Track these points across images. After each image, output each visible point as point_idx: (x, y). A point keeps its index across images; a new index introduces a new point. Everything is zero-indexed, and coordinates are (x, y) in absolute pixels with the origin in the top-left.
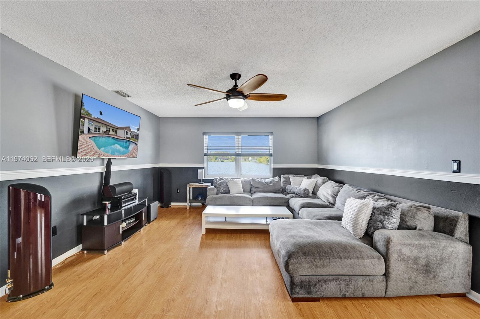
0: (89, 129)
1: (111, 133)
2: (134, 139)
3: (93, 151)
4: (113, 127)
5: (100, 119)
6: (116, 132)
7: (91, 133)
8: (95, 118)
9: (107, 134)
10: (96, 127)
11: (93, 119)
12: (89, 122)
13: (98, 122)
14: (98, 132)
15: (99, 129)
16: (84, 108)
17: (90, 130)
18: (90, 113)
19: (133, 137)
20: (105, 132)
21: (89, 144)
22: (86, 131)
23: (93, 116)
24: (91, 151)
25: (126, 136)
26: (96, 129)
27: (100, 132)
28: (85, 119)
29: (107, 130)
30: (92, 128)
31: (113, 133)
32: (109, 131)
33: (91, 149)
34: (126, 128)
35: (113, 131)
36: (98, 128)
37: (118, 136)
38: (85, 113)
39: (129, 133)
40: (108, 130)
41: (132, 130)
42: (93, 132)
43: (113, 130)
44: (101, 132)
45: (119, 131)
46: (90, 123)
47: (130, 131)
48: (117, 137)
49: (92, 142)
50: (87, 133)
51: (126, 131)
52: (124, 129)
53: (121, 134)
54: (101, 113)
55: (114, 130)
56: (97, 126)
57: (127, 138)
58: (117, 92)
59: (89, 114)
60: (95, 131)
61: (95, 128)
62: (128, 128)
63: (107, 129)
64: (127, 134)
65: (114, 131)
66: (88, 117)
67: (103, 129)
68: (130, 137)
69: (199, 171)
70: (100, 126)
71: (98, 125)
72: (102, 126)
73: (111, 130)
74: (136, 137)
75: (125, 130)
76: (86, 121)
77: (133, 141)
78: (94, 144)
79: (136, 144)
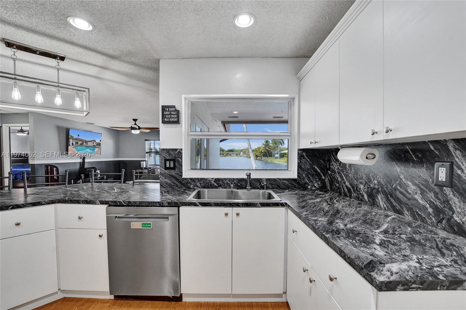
0: (72, 143)
1: (84, 144)
5: (78, 138)
6: (87, 143)
8: (75, 138)
12: (73, 140)
13: (77, 140)
14: (77, 145)
15: (78, 143)
16: (70, 135)
18: (73, 136)
19: (97, 145)
20: (81, 144)
21: (73, 150)
22: (71, 144)
23: (74, 138)
30: (74, 143)
31: (86, 144)
34: (93, 141)
35: (85, 143)
37: (88, 145)
38: (70, 137)
39: (95, 143)
41: (96, 141)
42: (75, 144)
44: (79, 144)
45: (88, 143)
47: (95, 142)
50: (71, 145)
51: (93, 142)
53: (90, 144)
54: (78, 135)
57: (94, 145)
58: (87, 123)
59: (72, 137)
61: (76, 143)
62: (95, 141)
64: (93, 144)
67: (80, 143)
68: (96, 145)
69: (142, 162)
71: (77, 141)
72: (80, 141)
73: (84, 143)
74: (99, 144)
76: (71, 140)
78: (75, 150)
79: (99, 148)
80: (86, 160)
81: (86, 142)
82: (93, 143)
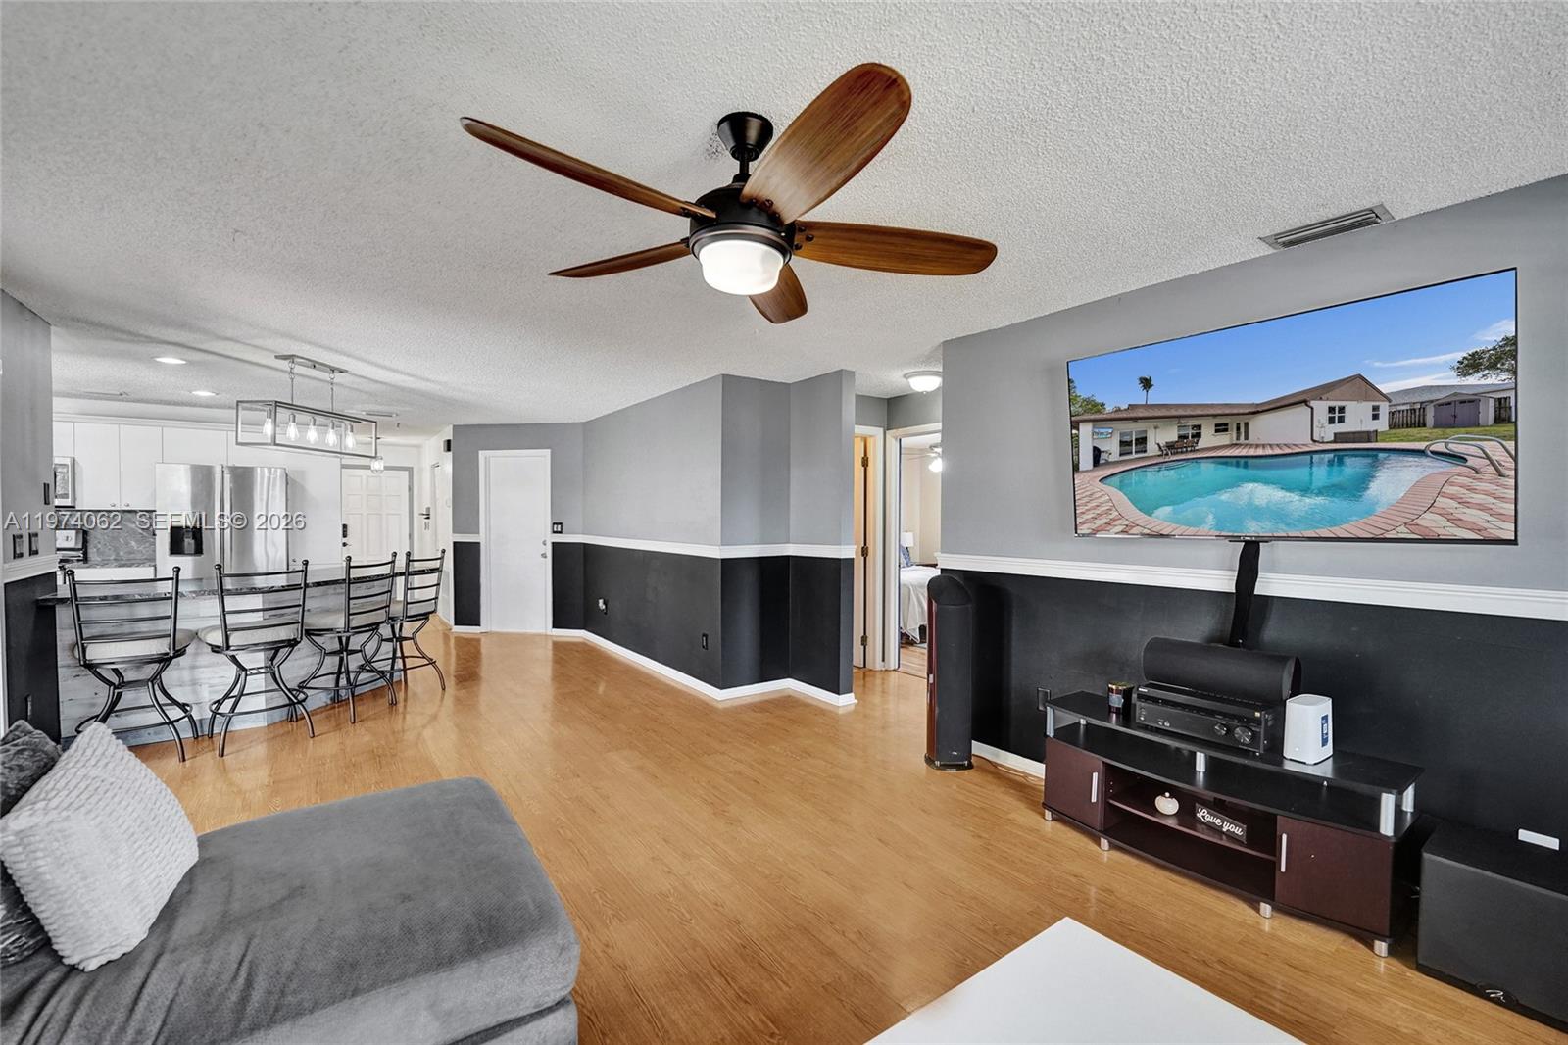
0: (1097, 453)
1: (1209, 438)
2: (1424, 432)
3: (1117, 523)
4: (1215, 416)
5: (1147, 406)
6: (1243, 430)
7: (1108, 463)
8: (1118, 410)
9: (1182, 452)
10: (1127, 439)
11: (1114, 416)
12: (1097, 431)
13: (1135, 419)
14: (1134, 456)
15: (1142, 441)
16: (1076, 396)
17: (1103, 456)
18: (1099, 400)
19: (1407, 422)
20: (1170, 446)
21: (1102, 500)
22: (1086, 462)
23: (1109, 408)
24: (1108, 524)
25: (1328, 432)
26: (1129, 444)
27: (1145, 451)
28: (1082, 426)
29: (1182, 437)
30: (1112, 447)
31: (1226, 439)
32: (1199, 435)
33: (1111, 517)
34: (1328, 391)
35: (1221, 428)
36: (1136, 440)
37: (1257, 446)
38: (1080, 409)
39: (1359, 409)
40: (1190, 432)
42: (1115, 456)
43: (1217, 425)
44: (1152, 448)
45: (1263, 421)
46: (1102, 431)
47: (1372, 394)
48: (1252, 452)
49: (1111, 491)
50: (1091, 466)
51: (1321, 407)
52: (1305, 402)
53: (1285, 429)
54: (1146, 384)
55: (1226, 425)
56: (1130, 434)
57: (1339, 438)
58: (1292, 240)
59: (1096, 405)
60: (1121, 455)
61: (1123, 443)
62: (1347, 387)
63: (1182, 433)
64: (1337, 421)
65: (1226, 430)
66: (1092, 417)
67: (1161, 436)
68: (1382, 425)
70: (1145, 432)
71: (1133, 430)
72: (1156, 428)
73: (1210, 432)
75: (1313, 403)
76: (1085, 430)
77: (1421, 446)
78: (1120, 497)
79: (1460, 458)
80: (1269, 584)
81: (1233, 420)
82: (1337, 415)
